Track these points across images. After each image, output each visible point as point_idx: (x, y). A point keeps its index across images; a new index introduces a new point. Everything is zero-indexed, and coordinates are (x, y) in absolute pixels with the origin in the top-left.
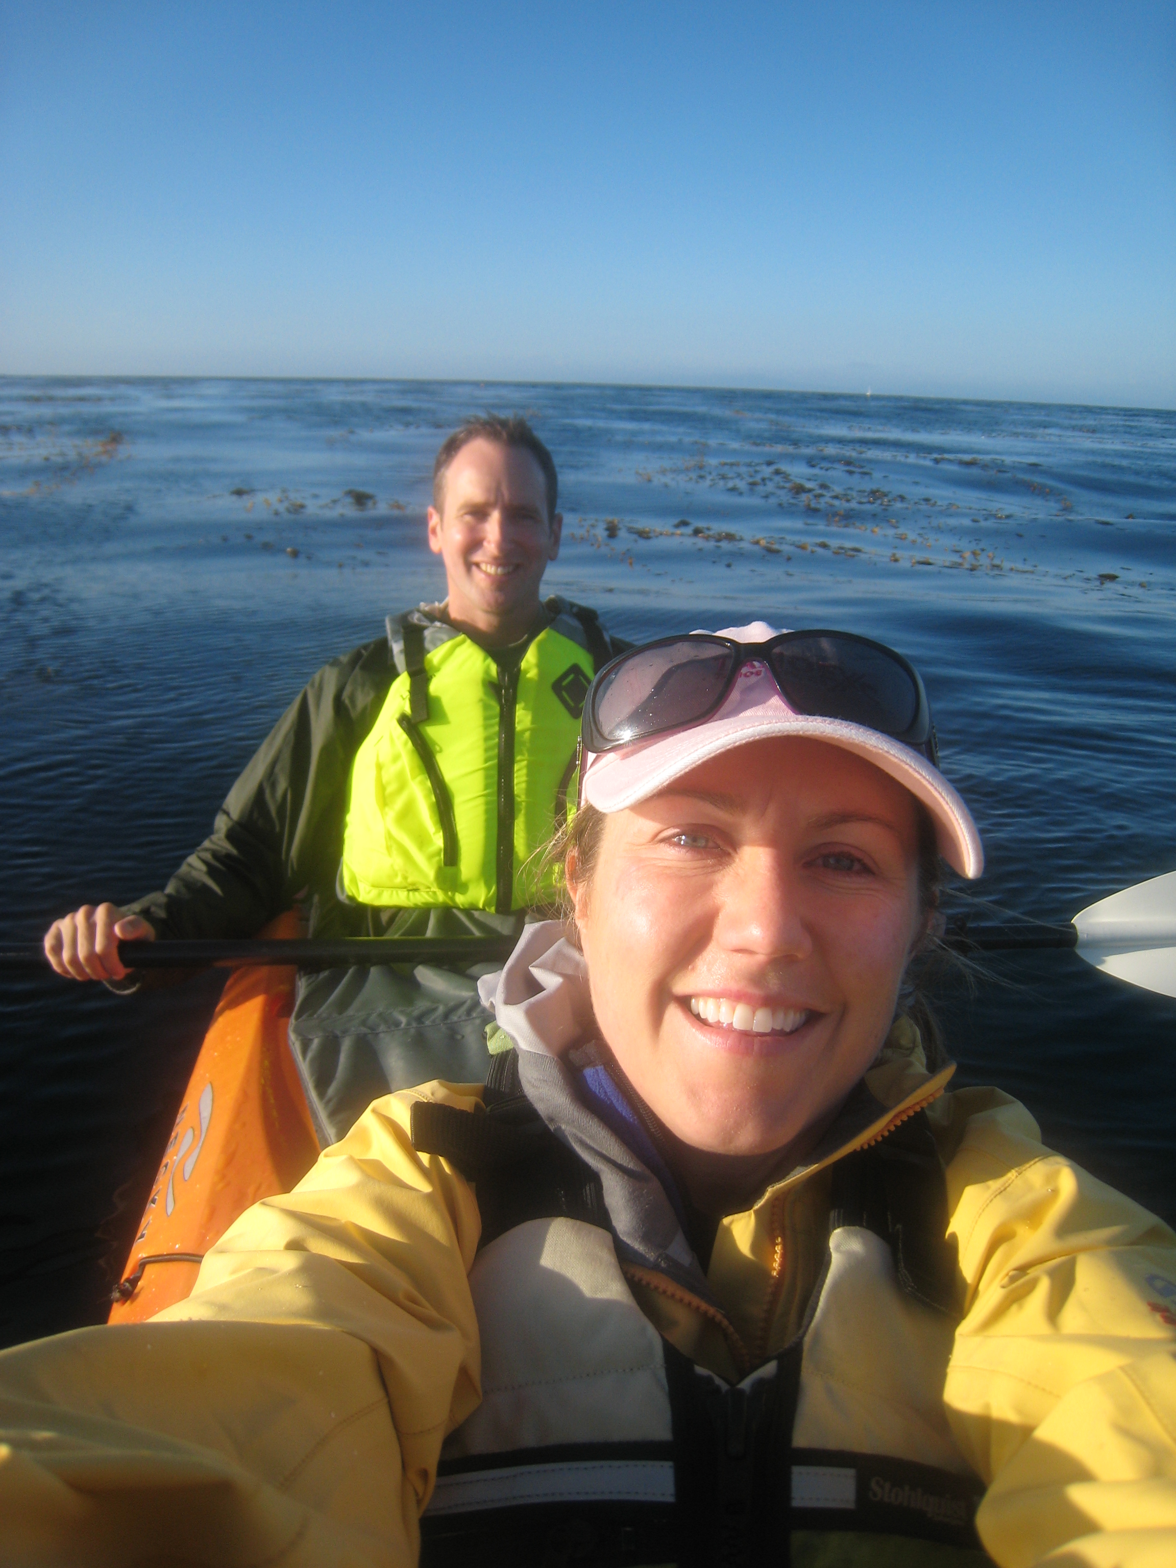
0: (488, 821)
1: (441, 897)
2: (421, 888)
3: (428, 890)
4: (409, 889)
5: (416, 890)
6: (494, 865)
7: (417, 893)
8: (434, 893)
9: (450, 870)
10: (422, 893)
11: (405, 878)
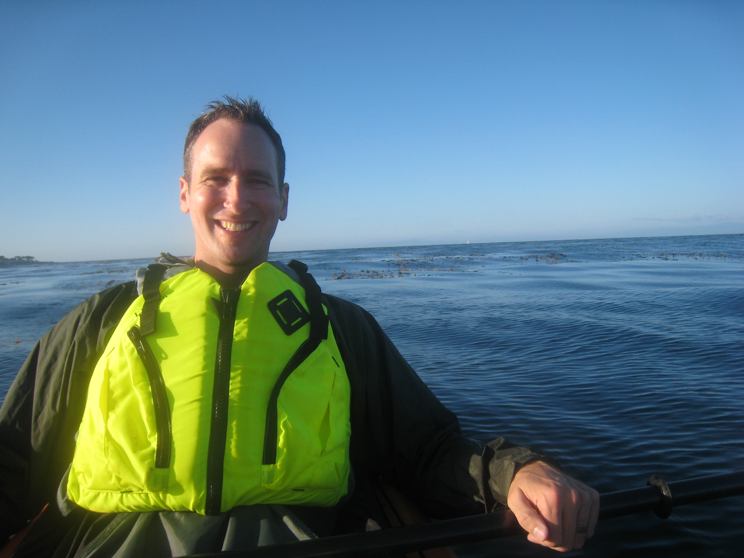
0: (201, 423)
1: (153, 499)
2: (134, 489)
3: (141, 492)
4: (123, 491)
5: (130, 492)
6: (205, 467)
7: (129, 495)
8: (147, 495)
9: (161, 472)
10: (135, 495)
11: (119, 479)
